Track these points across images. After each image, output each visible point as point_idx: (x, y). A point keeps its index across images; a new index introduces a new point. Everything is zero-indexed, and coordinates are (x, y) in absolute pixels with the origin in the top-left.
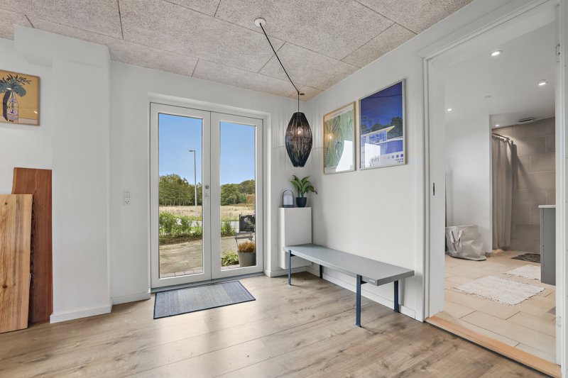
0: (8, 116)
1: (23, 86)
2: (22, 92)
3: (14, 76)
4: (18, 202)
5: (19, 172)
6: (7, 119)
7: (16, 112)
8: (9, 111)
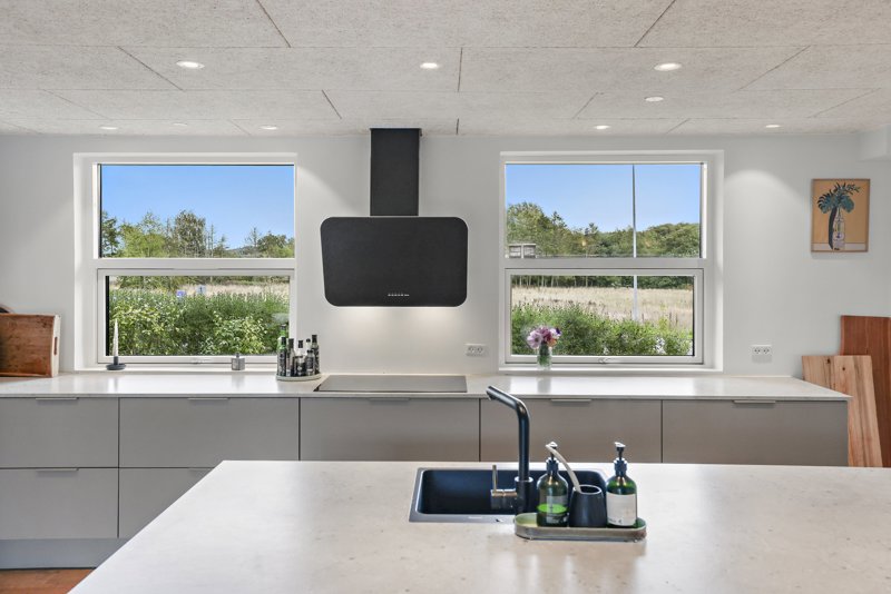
0: (834, 243)
1: (852, 198)
2: (849, 206)
3: (841, 184)
4: (856, 366)
5: (848, 321)
6: (832, 247)
7: (842, 236)
8: (834, 236)
